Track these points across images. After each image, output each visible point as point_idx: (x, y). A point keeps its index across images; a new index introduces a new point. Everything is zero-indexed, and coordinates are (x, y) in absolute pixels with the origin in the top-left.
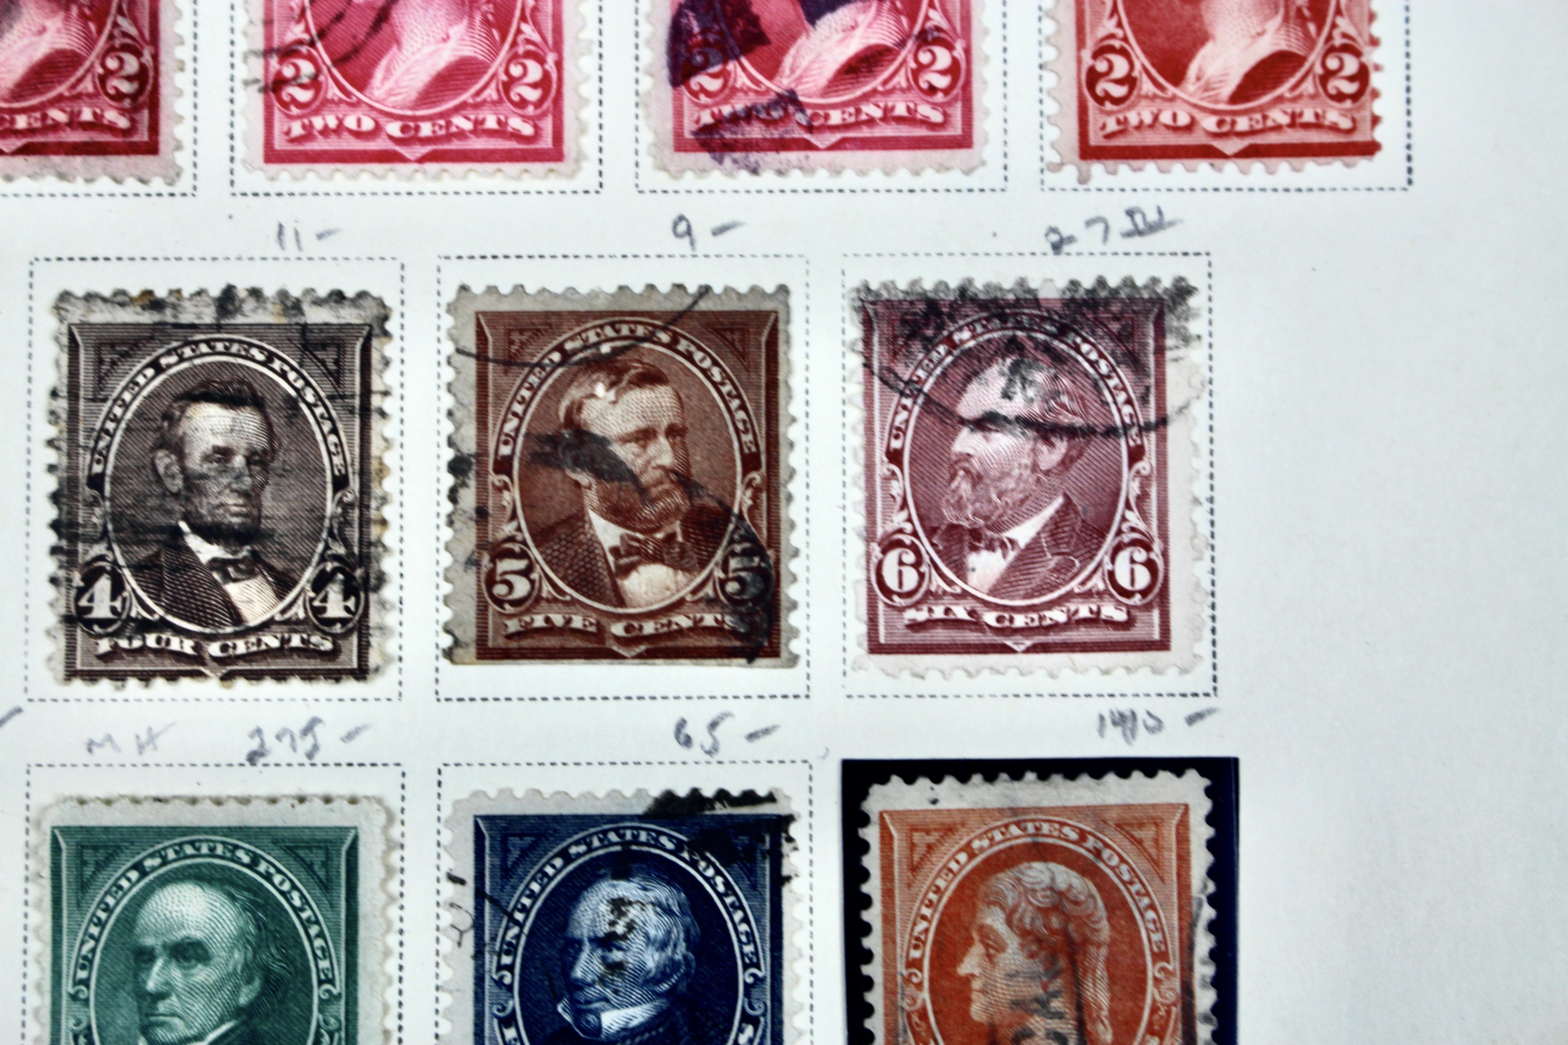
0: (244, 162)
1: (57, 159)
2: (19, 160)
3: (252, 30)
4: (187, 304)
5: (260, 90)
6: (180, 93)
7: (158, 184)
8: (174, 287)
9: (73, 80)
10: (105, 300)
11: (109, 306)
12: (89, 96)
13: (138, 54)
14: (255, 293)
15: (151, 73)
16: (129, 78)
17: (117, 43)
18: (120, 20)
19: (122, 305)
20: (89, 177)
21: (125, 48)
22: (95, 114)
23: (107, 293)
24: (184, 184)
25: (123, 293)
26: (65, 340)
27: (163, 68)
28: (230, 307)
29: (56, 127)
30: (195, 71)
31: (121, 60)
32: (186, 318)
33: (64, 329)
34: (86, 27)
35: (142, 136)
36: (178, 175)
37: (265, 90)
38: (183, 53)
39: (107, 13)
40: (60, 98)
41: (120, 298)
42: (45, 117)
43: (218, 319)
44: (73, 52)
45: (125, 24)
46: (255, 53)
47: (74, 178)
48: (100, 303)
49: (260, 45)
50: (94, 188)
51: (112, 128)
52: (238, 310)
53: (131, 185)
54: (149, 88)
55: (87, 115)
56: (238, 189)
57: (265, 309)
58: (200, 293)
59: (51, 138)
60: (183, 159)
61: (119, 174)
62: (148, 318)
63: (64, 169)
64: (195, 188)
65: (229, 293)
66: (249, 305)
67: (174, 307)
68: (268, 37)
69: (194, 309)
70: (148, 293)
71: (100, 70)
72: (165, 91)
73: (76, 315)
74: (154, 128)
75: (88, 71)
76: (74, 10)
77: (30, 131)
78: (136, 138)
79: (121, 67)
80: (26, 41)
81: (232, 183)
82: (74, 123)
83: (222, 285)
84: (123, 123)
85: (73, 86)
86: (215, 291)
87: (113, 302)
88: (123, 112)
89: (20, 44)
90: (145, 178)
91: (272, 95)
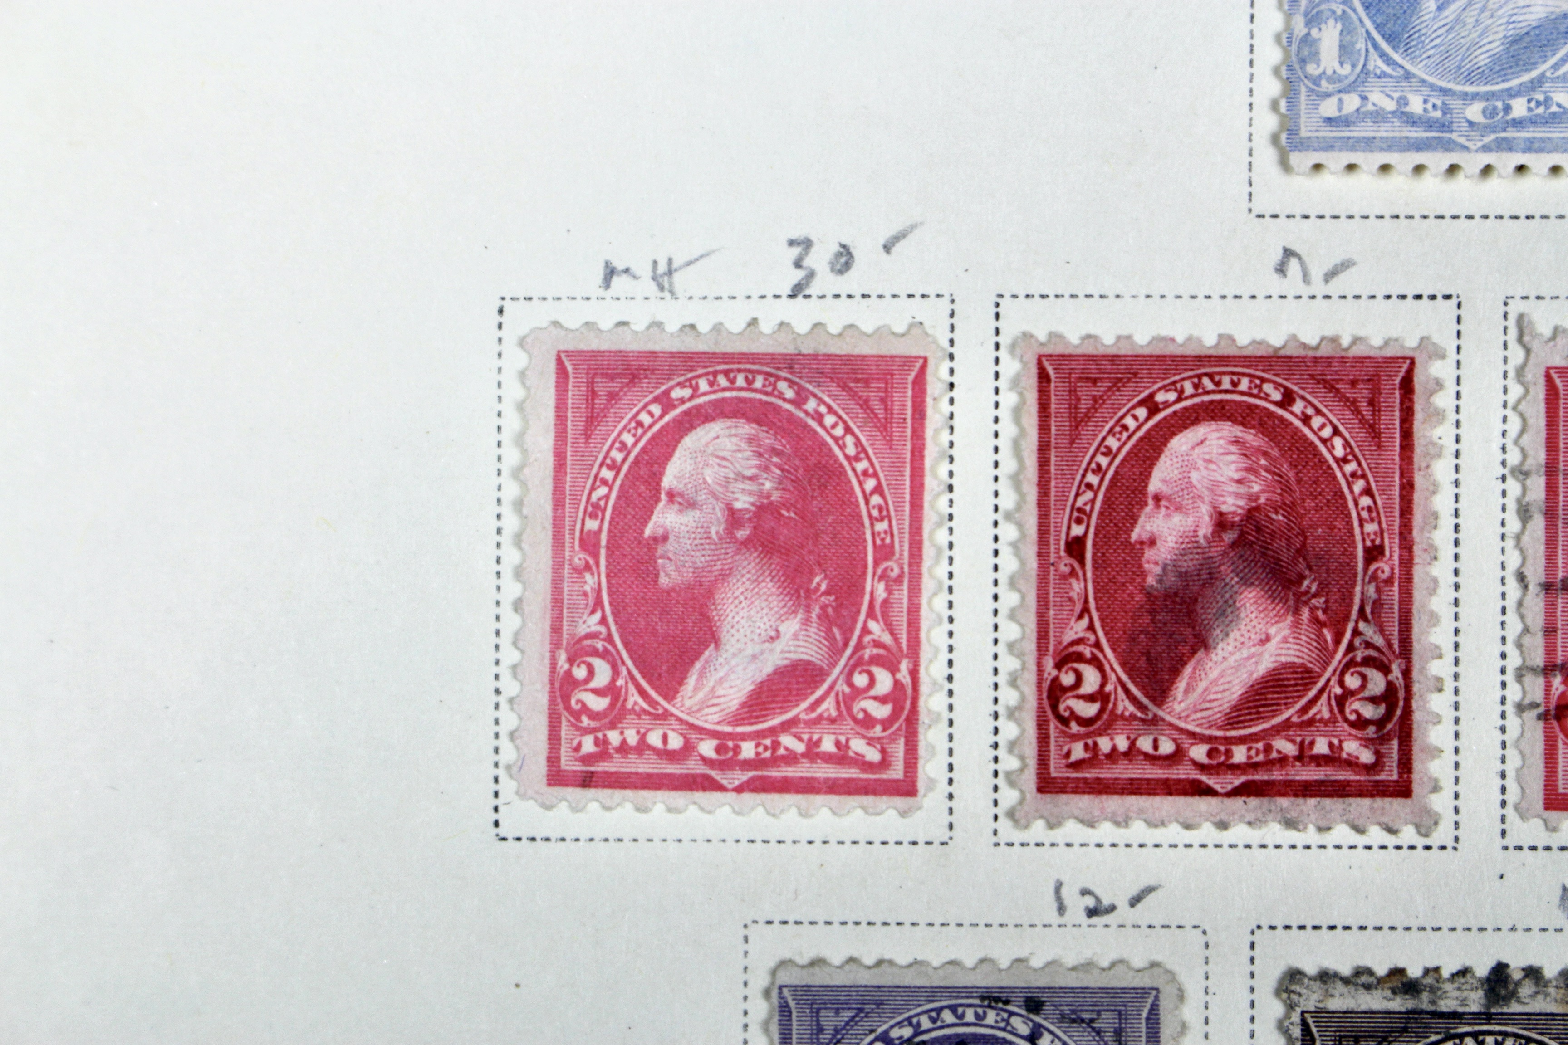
0: (1516, 807)
1: (1284, 802)
2: (1238, 802)
3: (1527, 640)
4: (1448, 987)
5: (1539, 717)
6: (1437, 720)
7: (1409, 834)
8: (1431, 964)
9: (1303, 702)
10: (1346, 981)
11: (1352, 988)
12: (1325, 722)
13: (1385, 670)
14: (1533, 973)
15: (1401, 694)
16: (1374, 700)
17: (1359, 655)
18: (1362, 626)
19: (1368, 987)
20: (1323, 824)
21: (1368, 662)
22: (1331, 745)
23: (1346, 970)
24: (1443, 834)
25: (1369, 972)
26: (1297, 1032)
27: (1416, 688)
28: (1503, 992)
29: (1283, 760)
30: (1456, 692)
31: (1364, 677)
32: (1446, 1005)
33: (1296, 1017)
34: (1320, 636)
35: (1390, 774)
36: (1436, 823)
37: (1544, 717)
38: (1440, 668)
39: (1347, 618)
40: (1287, 725)
41: (1364, 979)
42: (1268, 749)
43: (1488, 1007)
44: (1302, 665)
45: (1368, 631)
46: (1533, 670)
47: (1305, 828)
48: (1339, 985)
49: (1539, 660)
50: (1330, 839)
51: (1351, 763)
52: (1513, 995)
53: (1376, 835)
54: (1399, 712)
55: (1321, 747)
56: (1510, 841)
57: (1547, 995)
58: (1464, 972)
59: (1277, 775)
60: (1441, 803)
61: (1360, 822)
62: (1398, 1004)
63: (1293, 814)
64: (1457, 839)
65: (1500, 971)
66: (1526, 990)
67: (1432, 990)
68: (1550, 651)
69: (1456, 994)
70: (1397, 972)
71: (1338, 690)
72: (1417, 716)
73: (1310, 999)
74: (1406, 764)
75: (1321, 691)
76: (1305, 614)
77: (1250, 766)
78: (1383, 777)
79: (1363, 687)
80: (1245, 653)
81: (1503, 833)
82: (1304, 756)
83: (1492, 963)
84: (1366, 757)
85: (1304, 710)
86: (1482, 970)
87: (1357, 985)
88: (1367, 742)
89: (1237, 656)
90: (1395, 828)
91: (1555, 724)
